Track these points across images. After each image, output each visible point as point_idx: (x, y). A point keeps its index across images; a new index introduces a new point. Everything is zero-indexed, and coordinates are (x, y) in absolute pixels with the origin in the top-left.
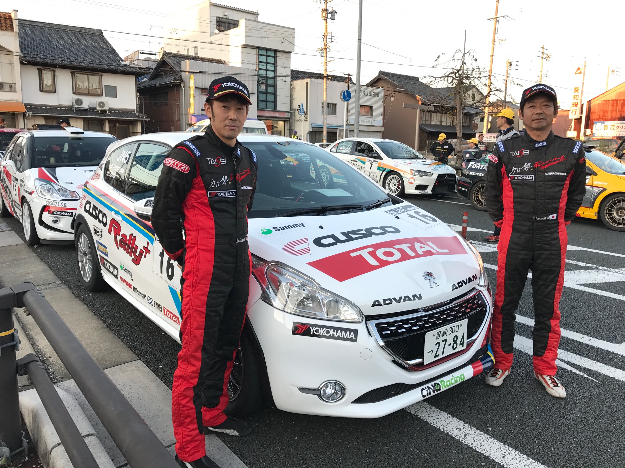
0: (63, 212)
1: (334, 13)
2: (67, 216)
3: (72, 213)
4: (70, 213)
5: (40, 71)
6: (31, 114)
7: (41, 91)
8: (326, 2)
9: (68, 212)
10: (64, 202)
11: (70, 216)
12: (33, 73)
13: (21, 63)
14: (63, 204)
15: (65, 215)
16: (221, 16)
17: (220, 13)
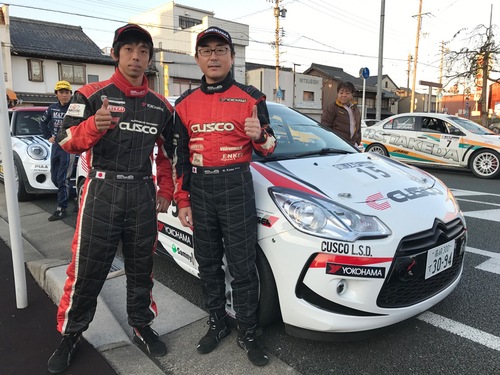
0: (364, 268)
1: (284, 11)
2: (373, 277)
3: (383, 269)
4: (378, 269)
5: (29, 62)
6: (21, 101)
7: (30, 80)
8: (277, 2)
9: (375, 269)
10: (365, 243)
11: (379, 277)
12: (23, 63)
13: (12, 54)
14: (364, 250)
15: (368, 276)
16: (183, 15)
17: (182, 13)
